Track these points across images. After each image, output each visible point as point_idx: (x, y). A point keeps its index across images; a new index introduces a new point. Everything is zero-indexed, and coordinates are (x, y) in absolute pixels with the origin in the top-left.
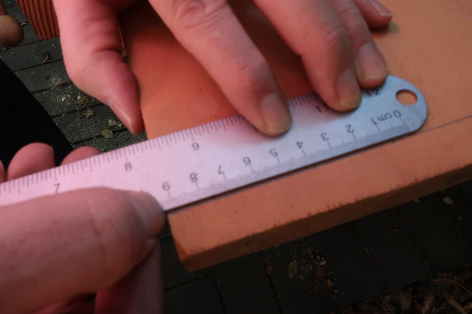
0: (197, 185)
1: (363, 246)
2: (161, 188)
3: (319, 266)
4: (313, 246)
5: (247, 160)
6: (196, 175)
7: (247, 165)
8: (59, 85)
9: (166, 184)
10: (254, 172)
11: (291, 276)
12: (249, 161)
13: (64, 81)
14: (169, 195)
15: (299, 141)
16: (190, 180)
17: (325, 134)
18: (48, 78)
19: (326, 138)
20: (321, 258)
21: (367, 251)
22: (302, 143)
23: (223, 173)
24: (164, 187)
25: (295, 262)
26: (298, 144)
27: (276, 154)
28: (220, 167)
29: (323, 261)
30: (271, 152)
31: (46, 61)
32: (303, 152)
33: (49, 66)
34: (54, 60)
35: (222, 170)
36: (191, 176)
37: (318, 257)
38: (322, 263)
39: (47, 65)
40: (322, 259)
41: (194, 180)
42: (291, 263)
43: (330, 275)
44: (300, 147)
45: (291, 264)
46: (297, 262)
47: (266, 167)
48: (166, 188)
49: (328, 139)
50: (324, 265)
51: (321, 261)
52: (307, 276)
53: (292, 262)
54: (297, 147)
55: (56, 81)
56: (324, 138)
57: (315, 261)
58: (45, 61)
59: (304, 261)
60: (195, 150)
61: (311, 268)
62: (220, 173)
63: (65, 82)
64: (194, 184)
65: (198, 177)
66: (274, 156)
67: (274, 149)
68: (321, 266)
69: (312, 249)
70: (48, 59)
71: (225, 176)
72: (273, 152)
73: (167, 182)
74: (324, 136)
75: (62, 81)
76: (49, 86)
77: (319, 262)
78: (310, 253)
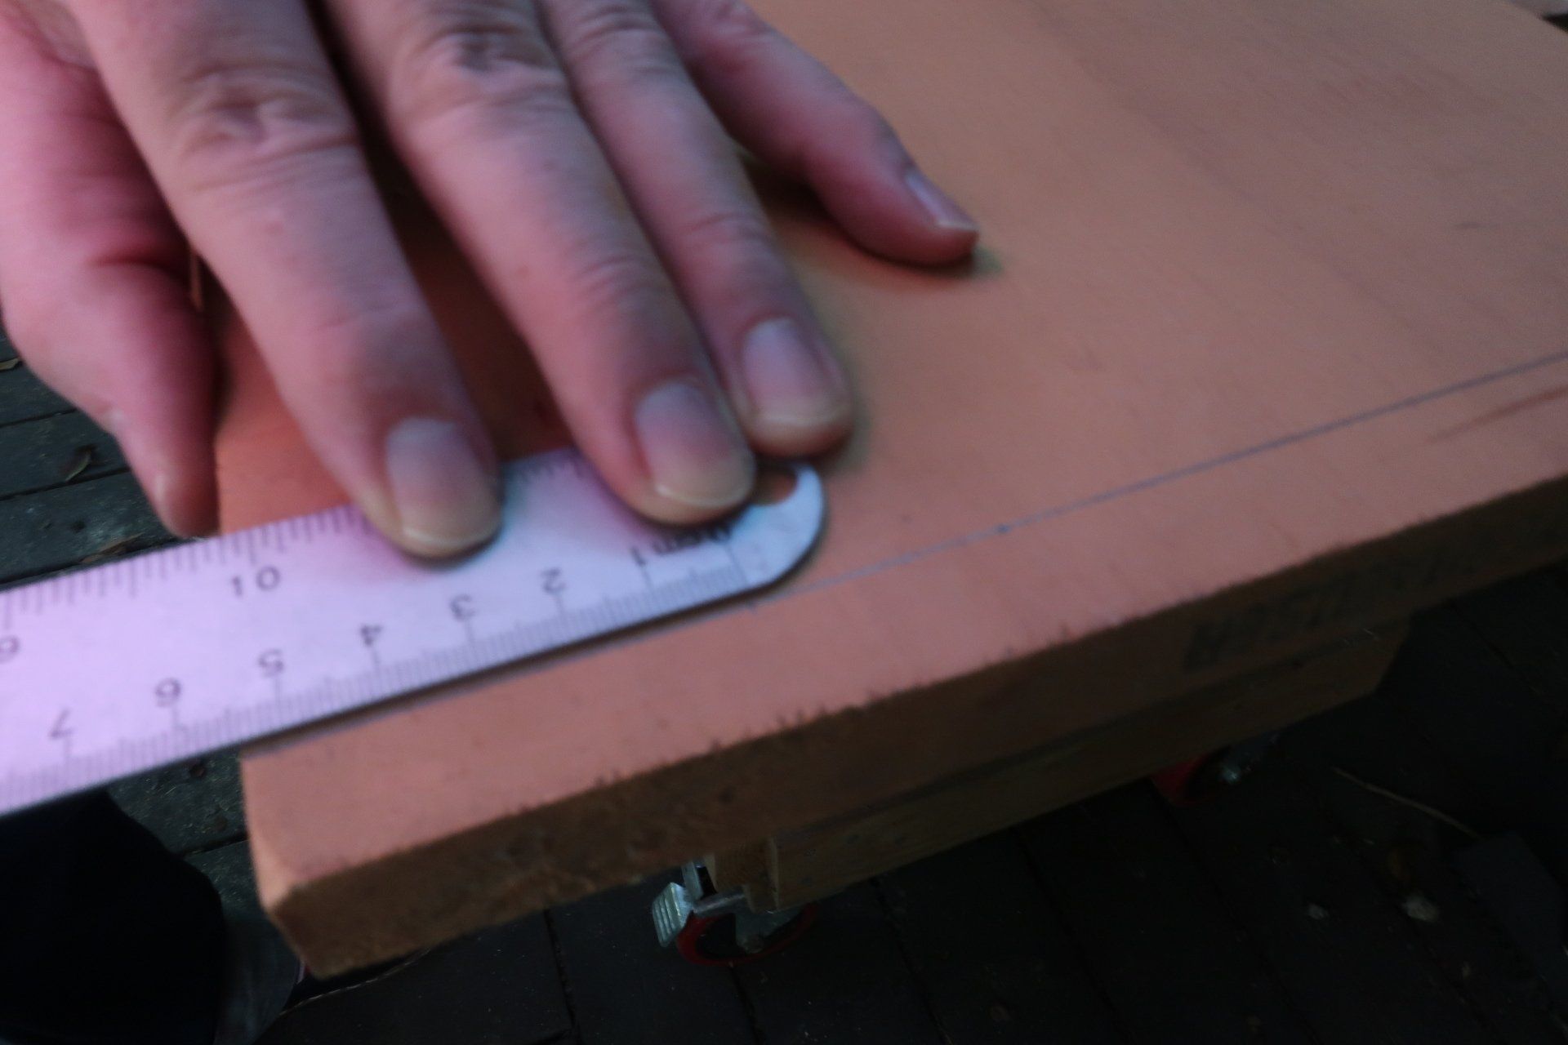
5: (168, 689)
7: (162, 704)
8: (116, 548)
10: (179, 728)
12: (177, 690)
13: (132, 537)
15: (371, 621)
18: (80, 526)
22: (377, 629)
23: (68, 733)
26: (365, 631)
27: (279, 668)
31: (80, 473)
33: (89, 487)
34: (107, 469)
35: (68, 724)
39: (81, 487)
44: (369, 642)
49: (471, 614)
54: (358, 640)
55: (106, 537)
58: (77, 473)
62: (55, 734)
63: (137, 539)
70: (88, 467)
71: (68, 746)
75: (127, 534)
76: (80, 553)
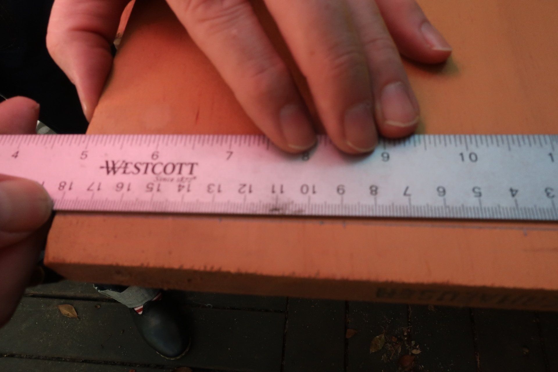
0: (375, 199)
1: (476, 352)
2: (335, 190)
3: (410, 354)
4: (412, 326)
5: (441, 190)
6: (377, 188)
7: (440, 195)
9: (341, 187)
10: (447, 207)
11: (372, 350)
12: (444, 191)
14: (342, 200)
15: (515, 188)
16: (369, 191)
17: (552, 189)
19: (551, 195)
20: (416, 345)
21: (478, 360)
22: (517, 191)
23: (409, 195)
24: (338, 190)
25: (383, 337)
26: (511, 190)
27: (480, 195)
28: (407, 188)
29: (418, 349)
30: (474, 190)
32: (516, 201)
35: (408, 192)
36: (371, 187)
37: (413, 342)
38: (415, 352)
40: (418, 347)
41: (374, 193)
42: (378, 335)
43: (420, 369)
44: (513, 195)
45: (378, 337)
46: (385, 338)
47: (463, 206)
48: (341, 191)
49: (553, 196)
50: (417, 355)
51: (414, 348)
52: (391, 358)
53: (380, 336)
54: (510, 193)
56: (548, 194)
57: (407, 345)
59: (394, 339)
60: (383, 160)
61: (399, 351)
62: (405, 194)
64: (372, 197)
65: (379, 191)
66: (476, 196)
67: (479, 188)
68: (412, 354)
69: (409, 330)
71: (410, 200)
72: (477, 190)
73: (343, 186)
74: (549, 191)
77: (412, 348)
78: (406, 334)
